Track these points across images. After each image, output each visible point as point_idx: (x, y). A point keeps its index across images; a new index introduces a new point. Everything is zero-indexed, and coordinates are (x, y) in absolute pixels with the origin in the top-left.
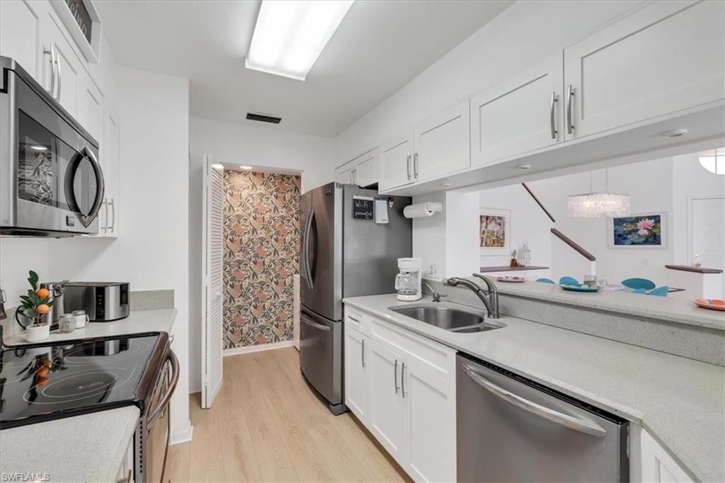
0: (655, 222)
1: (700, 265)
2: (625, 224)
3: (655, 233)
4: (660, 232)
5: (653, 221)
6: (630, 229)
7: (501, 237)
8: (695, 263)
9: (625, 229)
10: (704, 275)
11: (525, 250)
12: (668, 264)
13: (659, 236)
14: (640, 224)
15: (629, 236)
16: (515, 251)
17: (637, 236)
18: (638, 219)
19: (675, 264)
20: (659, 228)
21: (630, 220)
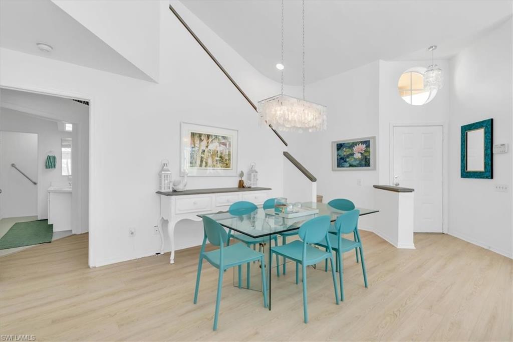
0: (366, 147)
1: (399, 184)
2: (344, 149)
3: (366, 156)
4: (369, 155)
5: (365, 146)
6: (348, 153)
7: (227, 158)
8: (395, 182)
9: (345, 153)
10: (400, 193)
11: (253, 171)
12: (375, 184)
13: (369, 159)
14: (355, 148)
15: (347, 160)
16: (242, 172)
17: (353, 160)
18: (354, 144)
19: (381, 184)
20: (369, 152)
21: (348, 145)
